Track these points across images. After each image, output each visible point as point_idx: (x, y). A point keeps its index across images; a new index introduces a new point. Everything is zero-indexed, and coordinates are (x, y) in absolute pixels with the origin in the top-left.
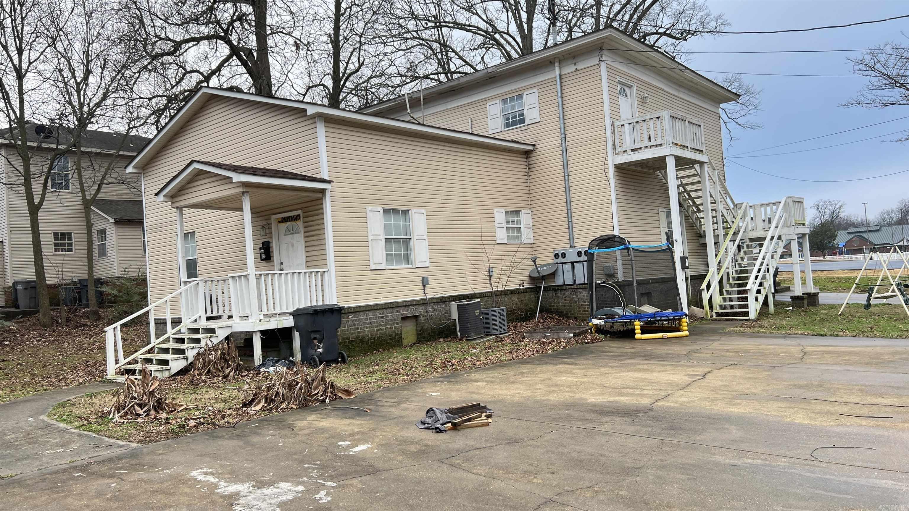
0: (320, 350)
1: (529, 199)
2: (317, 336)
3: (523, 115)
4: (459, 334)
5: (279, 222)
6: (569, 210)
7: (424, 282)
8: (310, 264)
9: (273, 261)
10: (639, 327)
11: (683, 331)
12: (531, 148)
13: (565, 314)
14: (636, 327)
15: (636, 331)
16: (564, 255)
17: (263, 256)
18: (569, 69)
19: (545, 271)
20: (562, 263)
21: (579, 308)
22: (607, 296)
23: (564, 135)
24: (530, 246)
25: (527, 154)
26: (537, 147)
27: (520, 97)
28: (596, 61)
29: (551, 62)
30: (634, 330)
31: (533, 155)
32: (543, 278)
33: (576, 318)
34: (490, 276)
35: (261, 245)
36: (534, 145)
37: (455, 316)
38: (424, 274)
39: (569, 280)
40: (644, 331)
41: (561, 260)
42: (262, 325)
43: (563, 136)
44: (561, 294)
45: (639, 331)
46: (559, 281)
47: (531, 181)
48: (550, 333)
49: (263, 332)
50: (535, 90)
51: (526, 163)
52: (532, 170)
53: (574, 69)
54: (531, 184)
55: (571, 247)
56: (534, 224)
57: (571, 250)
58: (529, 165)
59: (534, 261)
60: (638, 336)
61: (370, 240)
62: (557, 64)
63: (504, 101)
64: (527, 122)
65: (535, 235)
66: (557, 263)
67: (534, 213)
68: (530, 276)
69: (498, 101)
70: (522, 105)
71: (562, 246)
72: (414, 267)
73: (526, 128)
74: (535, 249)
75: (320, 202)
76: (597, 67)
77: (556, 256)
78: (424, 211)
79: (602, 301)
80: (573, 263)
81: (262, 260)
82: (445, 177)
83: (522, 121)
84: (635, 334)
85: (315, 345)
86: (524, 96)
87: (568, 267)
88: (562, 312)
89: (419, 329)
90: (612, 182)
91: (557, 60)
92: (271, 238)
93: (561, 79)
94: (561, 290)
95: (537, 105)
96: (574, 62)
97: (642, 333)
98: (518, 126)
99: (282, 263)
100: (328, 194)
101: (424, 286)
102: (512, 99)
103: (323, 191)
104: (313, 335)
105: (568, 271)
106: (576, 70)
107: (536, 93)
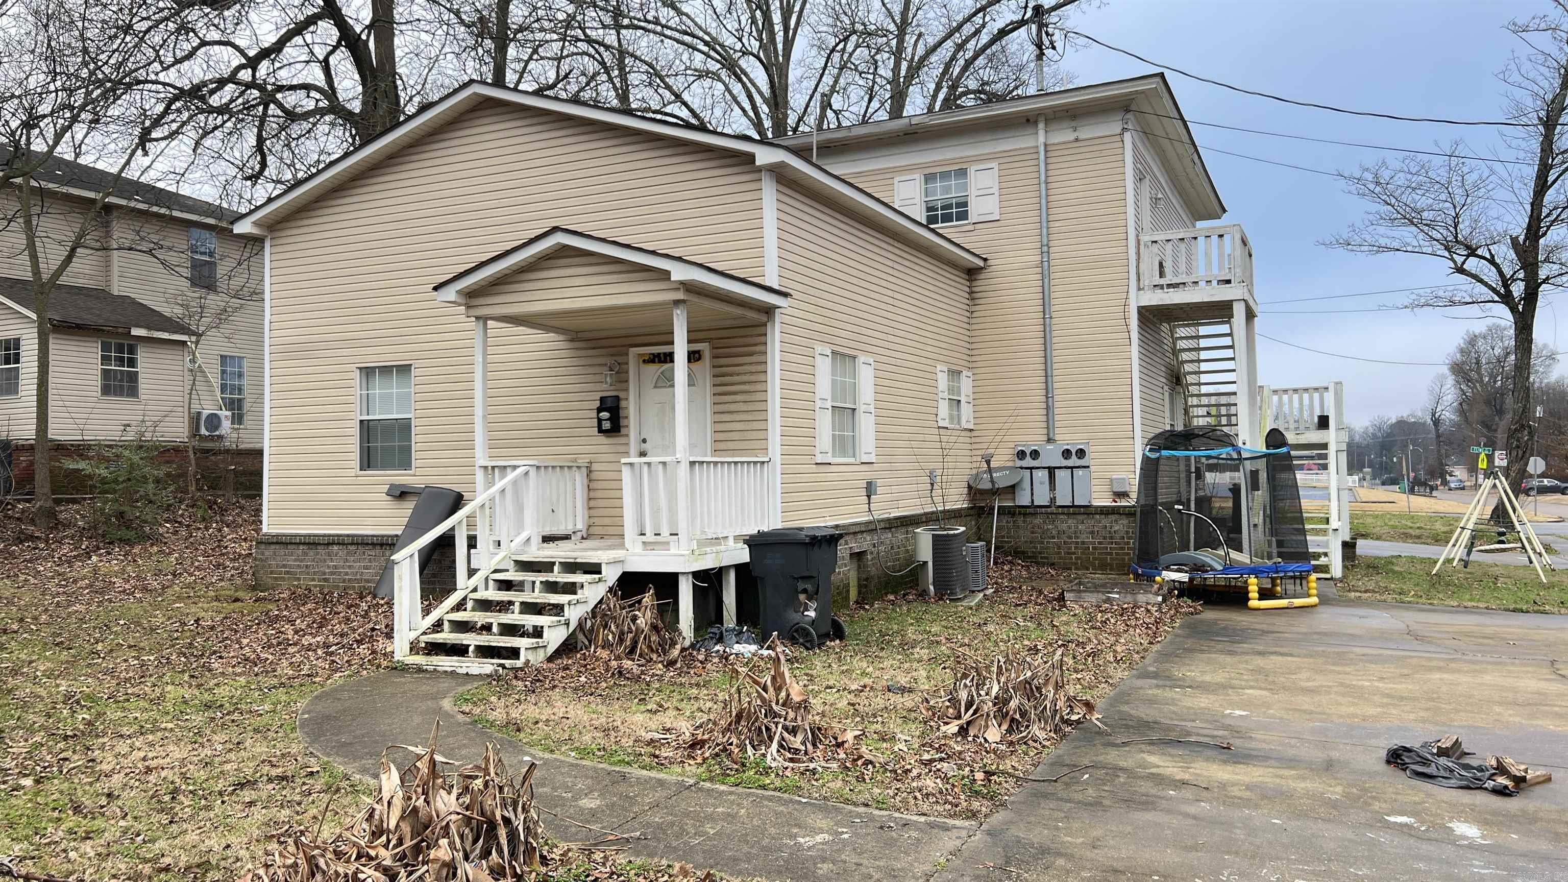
0: (812, 614)
1: (969, 352)
2: (809, 587)
3: (965, 204)
4: (932, 587)
5: (644, 361)
6: (1047, 377)
7: (870, 490)
8: (722, 446)
9: (627, 436)
10: (1256, 588)
11: (1309, 596)
12: (981, 264)
13: (1030, 557)
14: (1250, 588)
15: (1250, 595)
16: (1035, 454)
17: (607, 425)
18: (1062, 135)
19: (1003, 480)
20: (1031, 468)
21: (1059, 548)
23: (1045, 249)
24: (969, 434)
25: (972, 273)
26: (989, 263)
27: (962, 173)
28: (1116, 128)
29: (1028, 120)
30: (1248, 593)
31: (982, 276)
32: (995, 492)
35: (598, 404)
36: (985, 260)
37: (925, 553)
38: (869, 476)
39: (1042, 498)
41: (1028, 462)
42: (697, 561)
44: (1024, 522)
45: (1256, 595)
46: (1023, 499)
47: (973, 321)
48: (1117, 593)
50: (994, 164)
51: (968, 290)
52: (977, 302)
53: (1072, 138)
54: (974, 327)
55: (1050, 440)
56: (977, 396)
57: (1050, 447)
58: (972, 292)
59: (988, 462)
60: (1254, 603)
61: (817, 409)
62: (1041, 126)
63: (929, 178)
64: (973, 217)
65: (977, 415)
66: (1021, 468)
67: (977, 377)
68: (970, 487)
69: (918, 177)
70: (965, 187)
71: (1033, 439)
72: (858, 462)
73: (971, 227)
74: (977, 440)
75: (760, 330)
76: (1118, 138)
77: (1021, 455)
78: (871, 361)
80: (1051, 470)
81: (600, 431)
83: (963, 216)
84: (1249, 599)
85: (801, 604)
86: (972, 170)
87: (1041, 476)
88: (1023, 553)
90: (1135, 335)
91: (1042, 118)
92: (627, 390)
93: (1046, 151)
94: (1025, 514)
95: (995, 190)
96: (1074, 124)
97: (1259, 599)
98: (955, 223)
99: (644, 441)
100: (778, 318)
101: (869, 497)
102: (945, 175)
103: (769, 311)
104: (801, 586)
105: (1041, 483)
106: (1077, 140)
107: (996, 169)
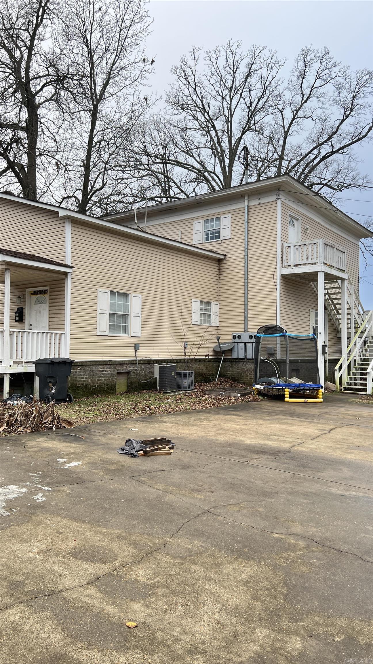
0: (53, 391)
1: (218, 294)
2: (52, 380)
3: (219, 232)
4: (158, 388)
5: (31, 294)
6: (246, 304)
7: (136, 348)
8: (52, 327)
9: (25, 323)
10: (288, 393)
11: (319, 398)
12: (223, 257)
13: (236, 380)
14: (286, 393)
15: (286, 396)
16: (239, 337)
17: (18, 319)
18: (254, 202)
19: (225, 347)
20: (238, 343)
21: (247, 376)
22: (268, 369)
24: (216, 328)
25: (219, 261)
26: (227, 257)
27: (218, 219)
28: (274, 198)
29: (242, 196)
30: (285, 395)
31: (224, 262)
32: (224, 352)
33: (244, 383)
34: (185, 348)
35: (16, 310)
36: (225, 255)
37: (156, 374)
38: (136, 342)
39: (241, 356)
40: (291, 396)
41: (237, 340)
42: (11, 369)
43: (246, 250)
44: (235, 365)
45: (288, 396)
46: (235, 356)
47: (221, 281)
48: (224, 392)
49: (12, 375)
50: (229, 215)
51: (218, 268)
52: (222, 273)
53: (258, 203)
54: (220, 284)
55: (245, 331)
56: (220, 312)
57: (245, 334)
58: (220, 269)
59: (218, 340)
60: (287, 399)
61: (98, 313)
62: (246, 198)
63: (206, 221)
64: (221, 238)
65: (220, 320)
66: (234, 343)
67: (221, 305)
68: (214, 350)
69: (202, 221)
70: (219, 225)
71: (239, 331)
72: (129, 336)
73: (220, 242)
74: (219, 331)
75: (63, 282)
76: (275, 202)
77: (234, 337)
78: (140, 296)
79: (264, 373)
80: (245, 343)
81: (16, 321)
82: (158, 272)
83: (218, 237)
84: (285, 398)
85: (50, 387)
86: (221, 219)
87: (242, 346)
88: (234, 378)
89: (130, 382)
90: (278, 287)
91: (247, 195)
92: (25, 305)
93: (248, 209)
94: (235, 362)
95: (229, 226)
96: (259, 197)
97: (290, 398)
98: (215, 240)
99: (31, 325)
100: (70, 277)
101: (136, 350)
102: (212, 220)
103: (66, 274)
104: (49, 380)
105: (242, 349)
106: (260, 204)
107: (230, 217)
